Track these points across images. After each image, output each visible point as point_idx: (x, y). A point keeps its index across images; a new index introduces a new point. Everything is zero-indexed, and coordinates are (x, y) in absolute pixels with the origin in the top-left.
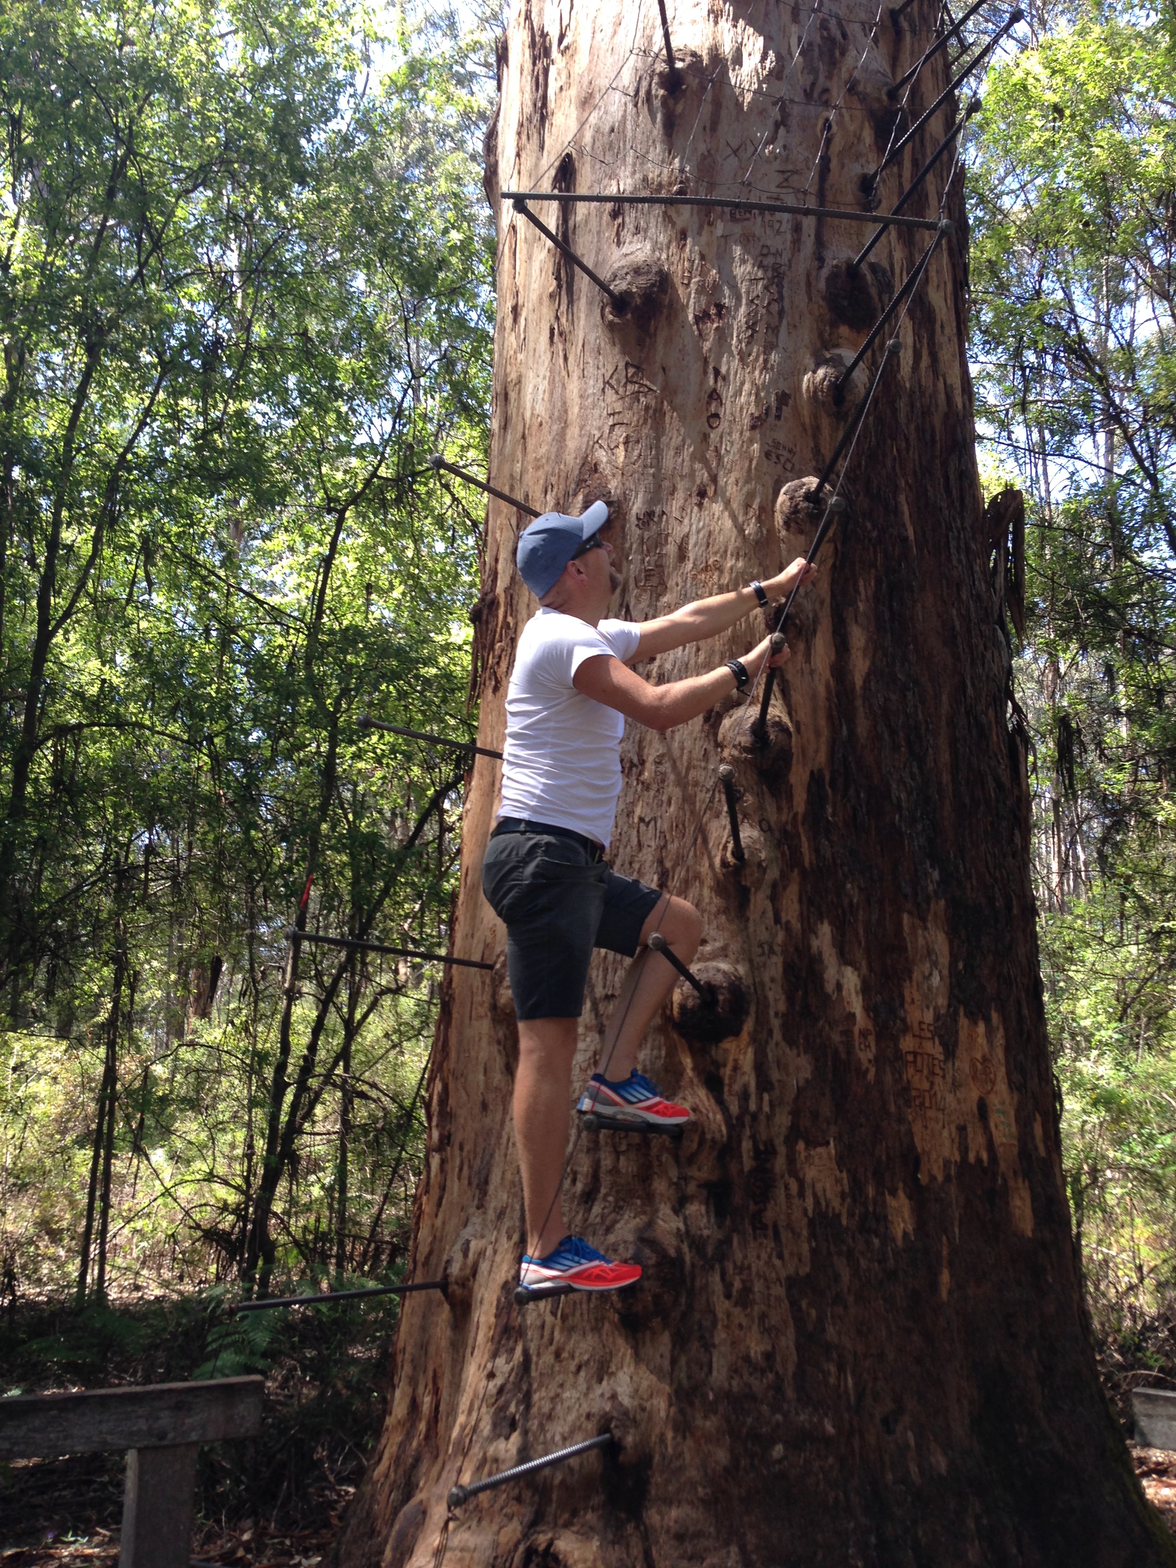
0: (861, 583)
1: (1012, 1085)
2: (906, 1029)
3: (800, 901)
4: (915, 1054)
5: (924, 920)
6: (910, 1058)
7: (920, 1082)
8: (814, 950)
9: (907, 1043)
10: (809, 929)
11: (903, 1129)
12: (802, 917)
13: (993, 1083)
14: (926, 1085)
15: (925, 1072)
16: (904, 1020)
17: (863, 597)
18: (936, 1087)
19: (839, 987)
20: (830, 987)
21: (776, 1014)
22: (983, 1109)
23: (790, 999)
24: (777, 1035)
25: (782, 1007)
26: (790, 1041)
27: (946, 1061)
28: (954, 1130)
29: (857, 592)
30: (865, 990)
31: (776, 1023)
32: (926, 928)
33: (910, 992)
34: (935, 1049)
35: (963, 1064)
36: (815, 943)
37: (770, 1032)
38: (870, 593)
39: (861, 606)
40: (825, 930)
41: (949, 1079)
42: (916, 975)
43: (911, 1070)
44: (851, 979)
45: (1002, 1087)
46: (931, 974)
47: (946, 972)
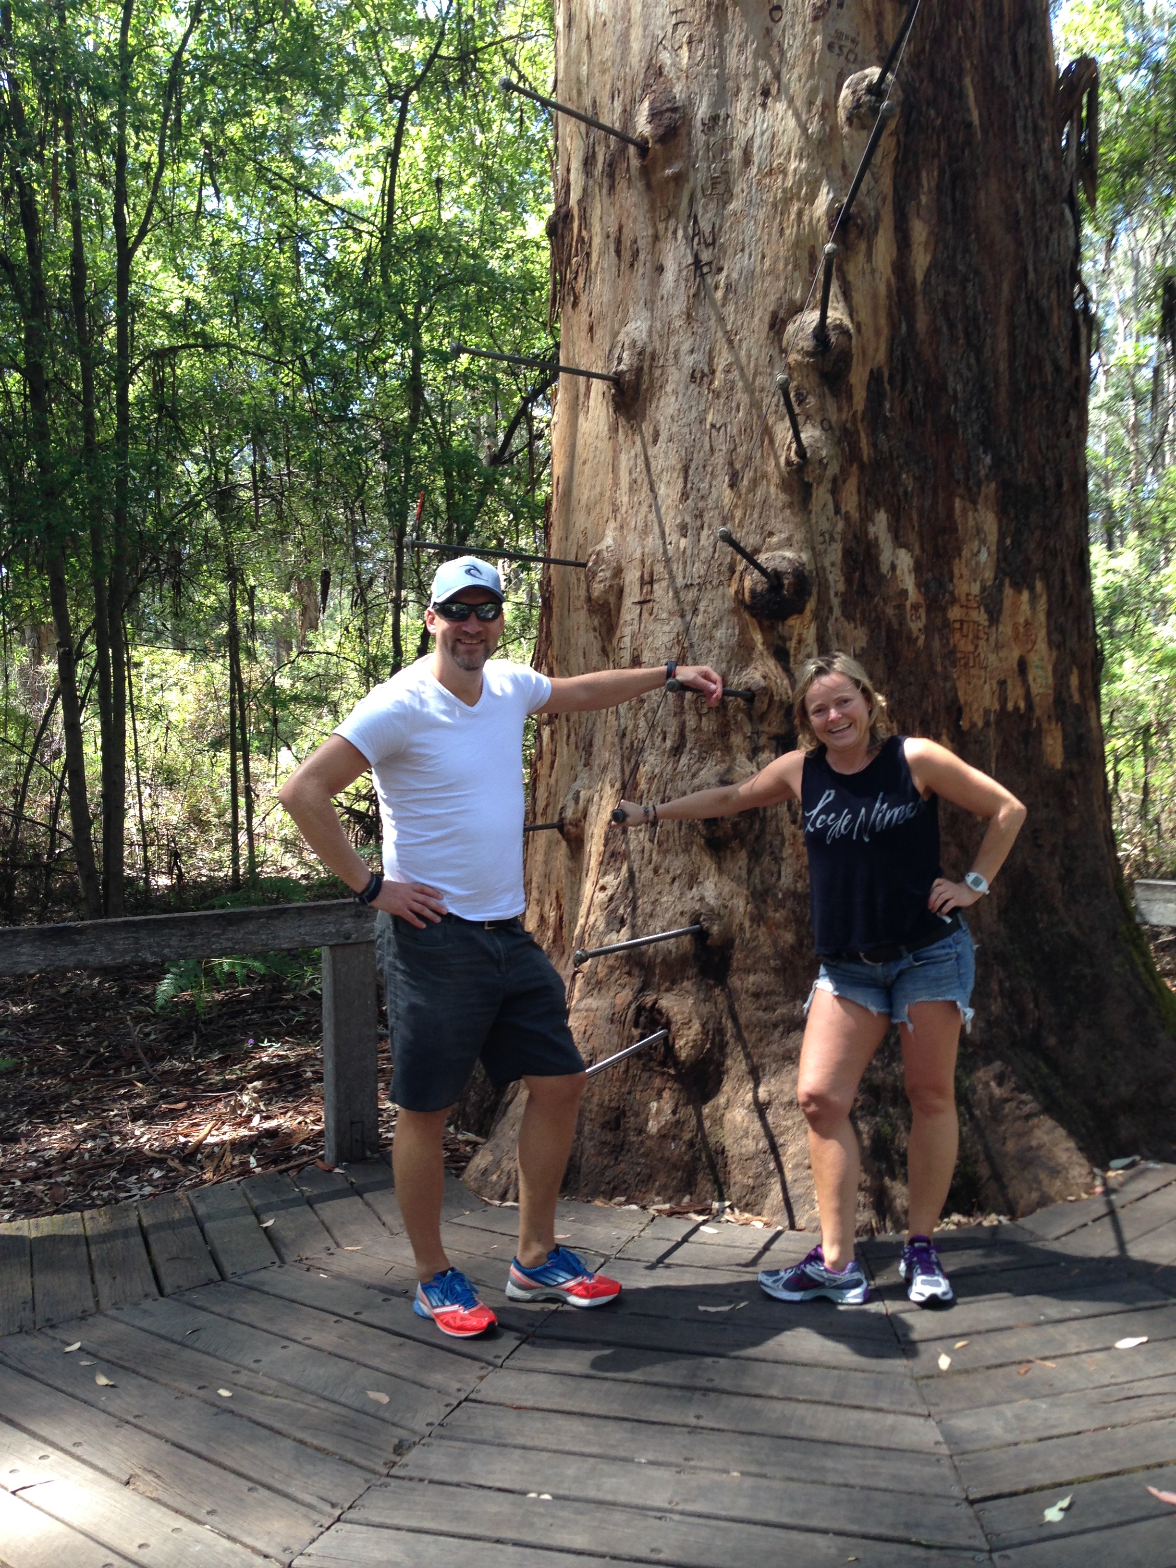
0: (924, 174)
1: (1050, 643)
2: (954, 600)
3: (859, 492)
4: (962, 622)
5: (974, 502)
6: (957, 625)
7: (964, 645)
8: (871, 536)
9: (955, 613)
10: (867, 517)
11: (948, 685)
12: (861, 508)
13: (1034, 643)
14: (971, 648)
15: (971, 636)
16: (952, 593)
17: (926, 189)
18: (980, 649)
19: (893, 567)
20: (885, 568)
21: (836, 594)
22: (1022, 666)
23: (849, 581)
24: (837, 612)
25: (841, 587)
26: (848, 616)
27: (990, 626)
28: (995, 685)
29: (920, 184)
30: (918, 568)
31: (836, 602)
32: (976, 510)
33: (959, 568)
34: (981, 617)
35: (1006, 629)
36: (872, 530)
37: (831, 609)
38: (933, 184)
39: (924, 199)
40: (882, 518)
41: (992, 640)
42: (966, 553)
43: (958, 635)
44: (905, 560)
45: (1042, 646)
46: (979, 551)
47: (993, 548)
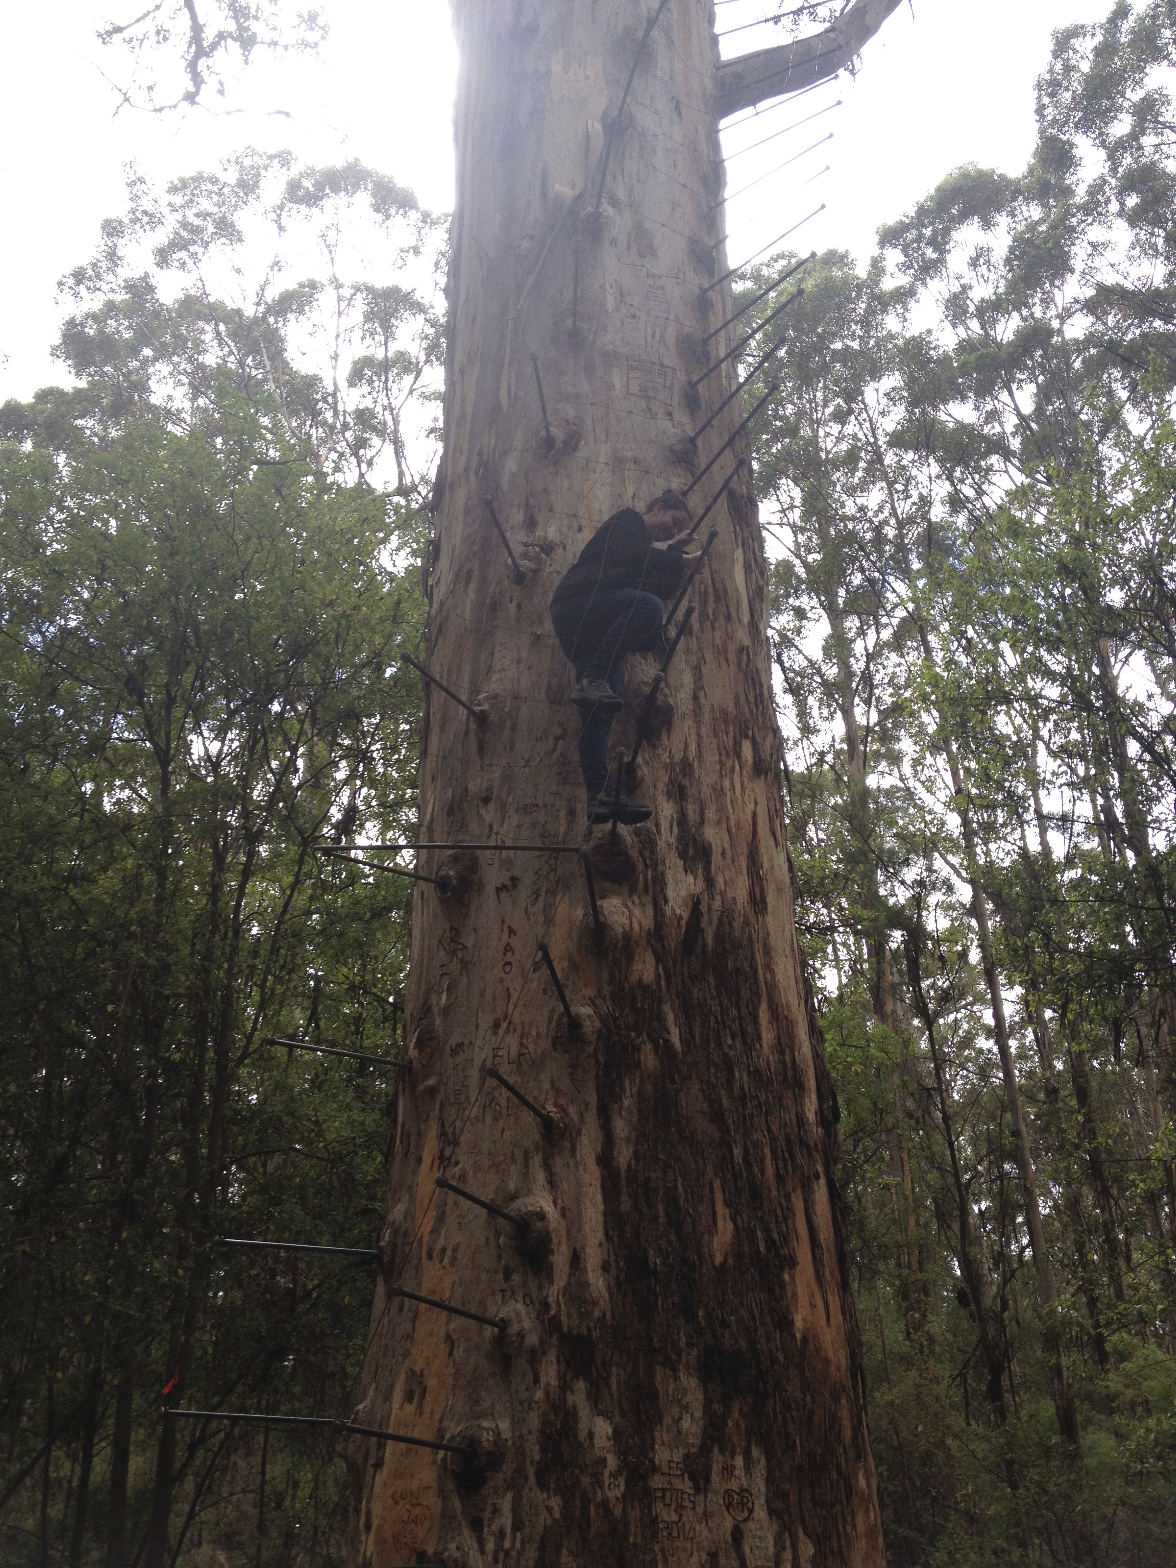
1: (771, 1511)
2: (654, 1469)
3: (558, 1362)
4: (664, 1490)
5: (675, 1370)
6: (659, 1494)
7: (668, 1515)
8: (570, 1403)
9: (657, 1482)
10: (565, 1387)
11: (647, 1558)
12: (562, 1378)
13: (751, 1511)
14: (675, 1517)
15: (673, 1506)
16: (652, 1461)
17: (628, 1094)
18: (685, 1518)
19: (591, 1435)
20: (582, 1436)
21: (532, 1462)
22: (738, 1535)
23: (544, 1450)
24: (532, 1480)
25: (537, 1457)
26: (542, 1485)
27: (695, 1495)
28: (704, 1557)
29: (623, 1090)
30: (617, 1435)
31: (531, 1471)
32: (676, 1378)
33: (661, 1434)
34: (686, 1486)
35: (716, 1496)
36: (570, 1398)
37: (526, 1478)
38: (634, 1089)
39: (626, 1103)
40: (581, 1385)
41: (700, 1510)
42: (667, 1420)
43: (660, 1505)
44: (603, 1428)
45: (761, 1513)
46: (681, 1418)
47: (698, 1414)
